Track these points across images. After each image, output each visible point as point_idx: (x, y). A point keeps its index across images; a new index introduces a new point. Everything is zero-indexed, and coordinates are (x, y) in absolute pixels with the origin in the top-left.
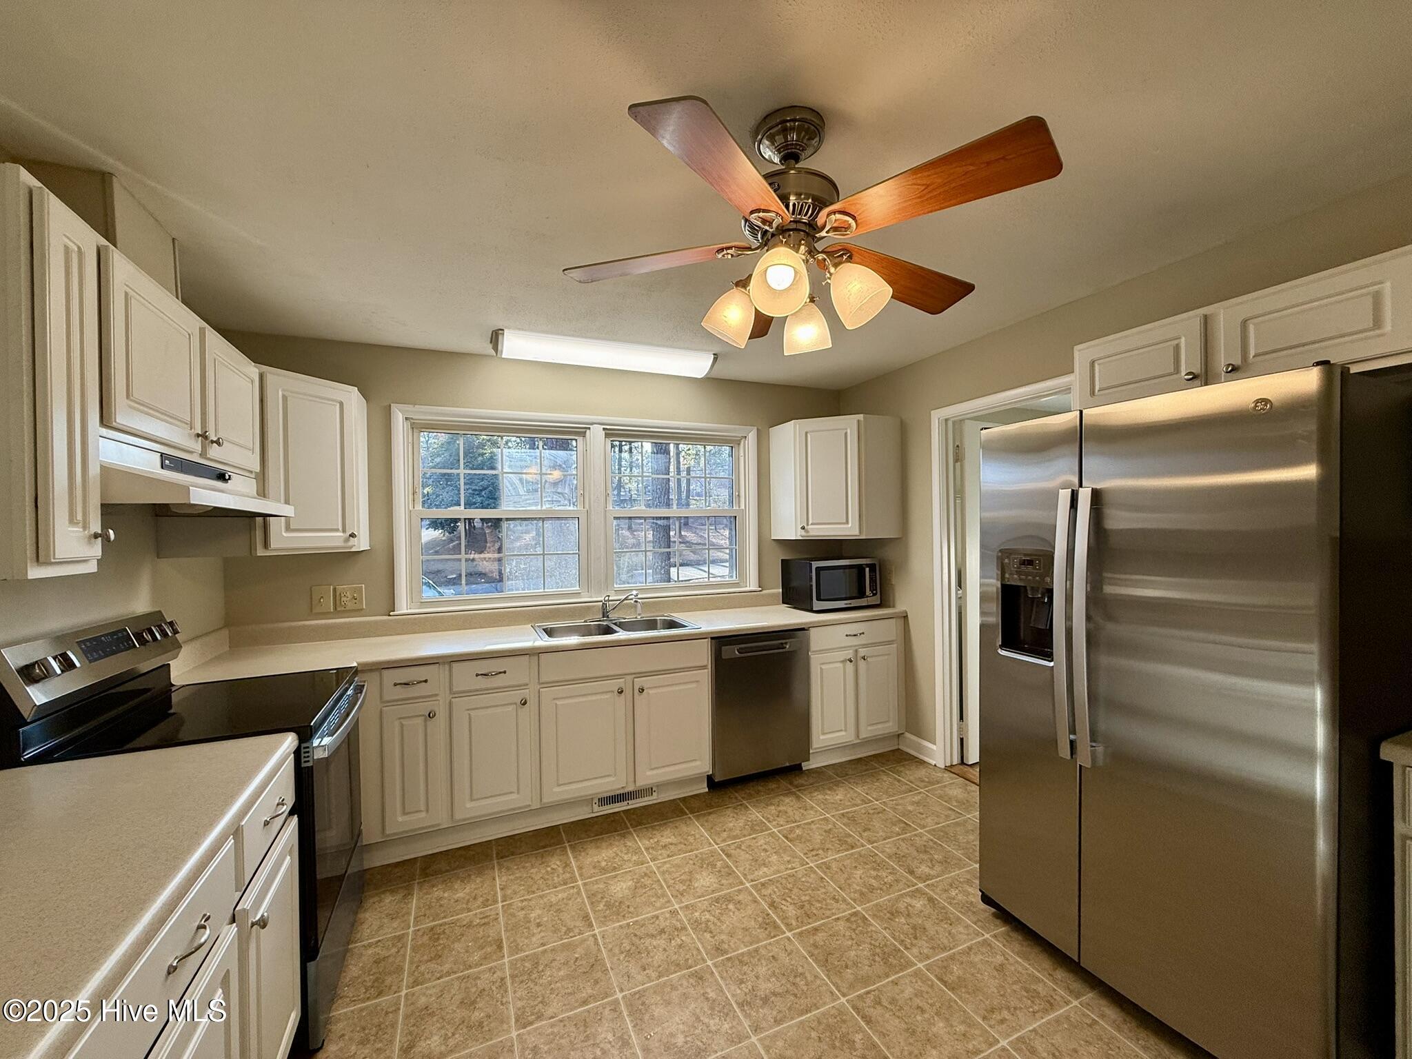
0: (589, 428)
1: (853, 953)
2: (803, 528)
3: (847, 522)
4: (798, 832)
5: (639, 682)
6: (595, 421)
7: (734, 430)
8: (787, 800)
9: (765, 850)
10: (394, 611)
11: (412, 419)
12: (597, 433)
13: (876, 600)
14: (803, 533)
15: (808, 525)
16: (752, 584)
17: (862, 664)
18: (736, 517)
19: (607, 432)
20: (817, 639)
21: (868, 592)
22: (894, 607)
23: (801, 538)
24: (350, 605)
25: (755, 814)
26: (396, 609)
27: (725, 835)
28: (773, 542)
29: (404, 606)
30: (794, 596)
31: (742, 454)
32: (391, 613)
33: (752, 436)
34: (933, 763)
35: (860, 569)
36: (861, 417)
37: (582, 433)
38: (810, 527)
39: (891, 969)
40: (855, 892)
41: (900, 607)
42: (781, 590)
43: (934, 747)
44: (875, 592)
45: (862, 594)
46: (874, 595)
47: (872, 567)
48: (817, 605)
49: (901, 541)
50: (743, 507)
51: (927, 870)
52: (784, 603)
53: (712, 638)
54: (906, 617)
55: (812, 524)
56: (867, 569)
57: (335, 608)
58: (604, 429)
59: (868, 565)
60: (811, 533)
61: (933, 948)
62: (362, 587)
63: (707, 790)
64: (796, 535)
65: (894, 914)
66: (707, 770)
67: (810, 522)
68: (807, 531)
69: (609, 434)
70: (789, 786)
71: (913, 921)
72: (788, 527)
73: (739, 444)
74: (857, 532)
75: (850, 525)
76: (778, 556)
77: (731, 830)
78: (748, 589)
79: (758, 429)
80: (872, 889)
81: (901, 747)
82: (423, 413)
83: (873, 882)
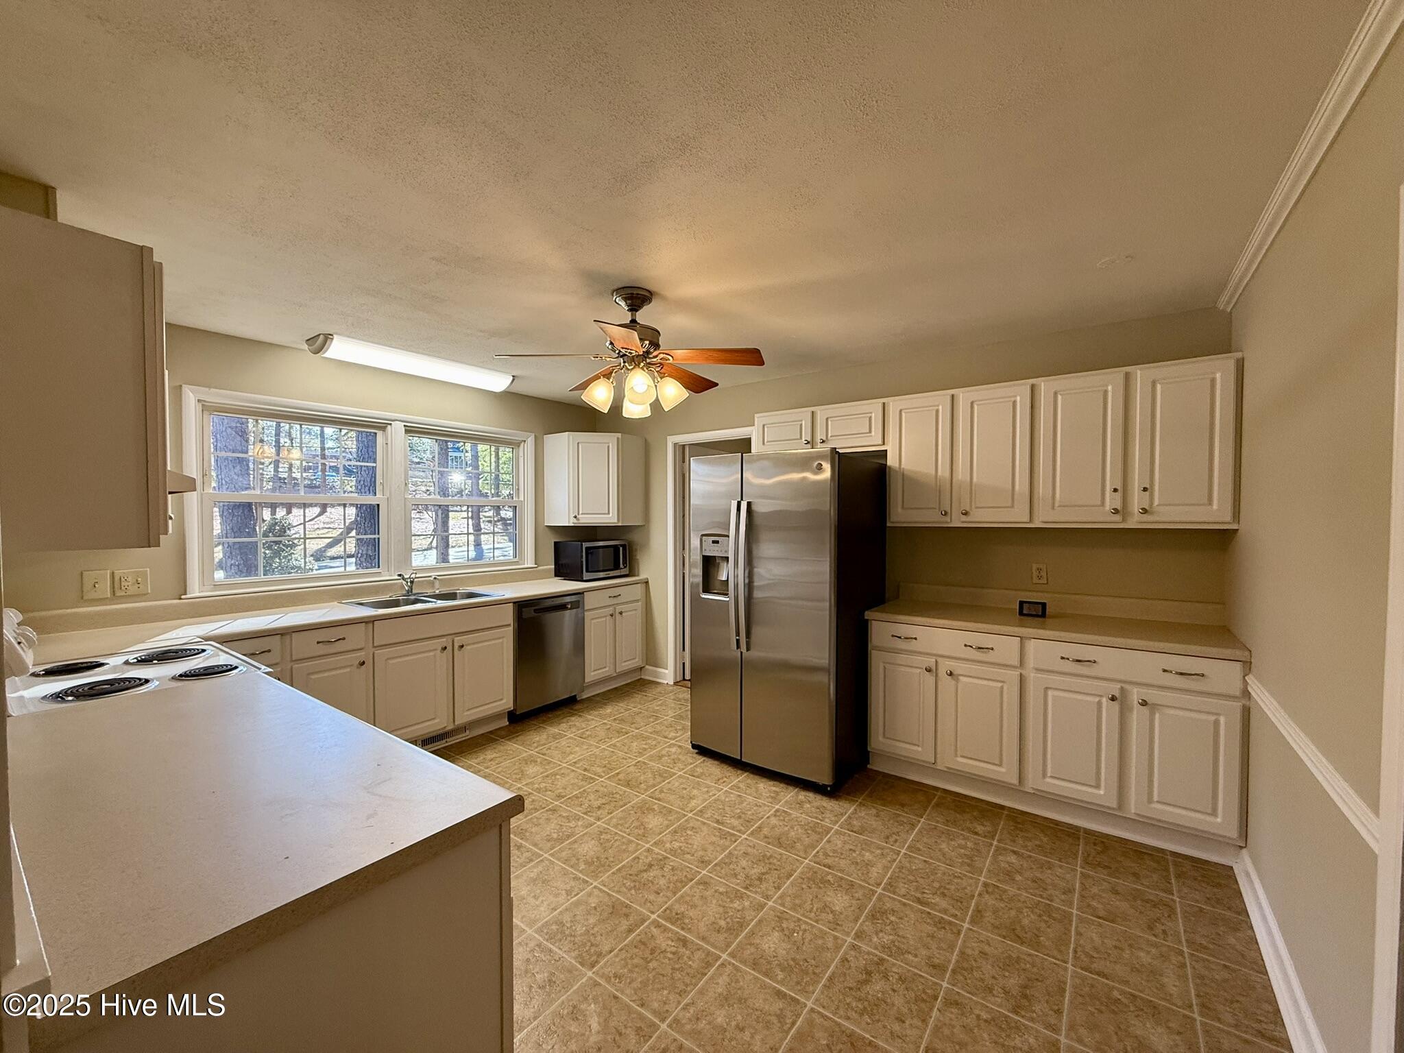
0: (391, 424)
1: (642, 778)
2: (575, 517)
3: (609, 513)
4: (588, 733)
5: (458, 640)
6: (397, 418)
7: (517, 435)
8: (573, 719)
9: (569, 747)
10: (186, 594)
11: (205, 401)
12: (399, 427)
13: (625, 571)
14: (575, 521)
15: (578, 514)
16: (529, 562)
17: (618, 616)
18: (516, 507)
19: (407, 428)
20: (590, 601)
21: (621, 566)
22: (638, 576)
23: (573, 525)
24: (133, 590)
25: (553, 730)
26: (188, 593)
27: (535, 745)
28: (547, 529)
29: (196, 590)
30: (563, 570)
31: (521, 454)
32: (183, 597)
33: (530, 441)
34: (666, 682)
35: (616, 548)
36: (619, 435)
37: (383, 427)
38: (580, 516)
39: (665, 779)
40: (635, 753)
41: (642, 576)
42: (553, 567)
43: (666, 671)
44: (625, 565)
45: (617, 567)
46: (625, 567)
47: (624, 546)
48: (586, 576)
49: (644, 528)
50: (521, 499)
51: (674, 734)
52: (556, 575)
53: (514, 603)
54: (647, 583)
55: (582, 514)
56: (621, 548)
57: (114, 593)
58: (405, 426)
59: (621, 545)
60: (581, 521)
61: (686, 765)
62: (147, 571)
63: (508, 723)
64: (569, 522)
65: (660, 757)
66: (510, 706)
67: (580, 513)
68: (578, 520)
69: (409, 431)
70: (571, 711)
71: (672, 757)
72: (561, 515)
73: (519, 446)
74: (616, 521)
75: (611, 515)
76: (551, 540)
77: (538, 742)
78: (526, 566)
79: (535, 436)
80: (645, 749)
81: (642, 677)
82: (216, 396)
83: (644, 746)
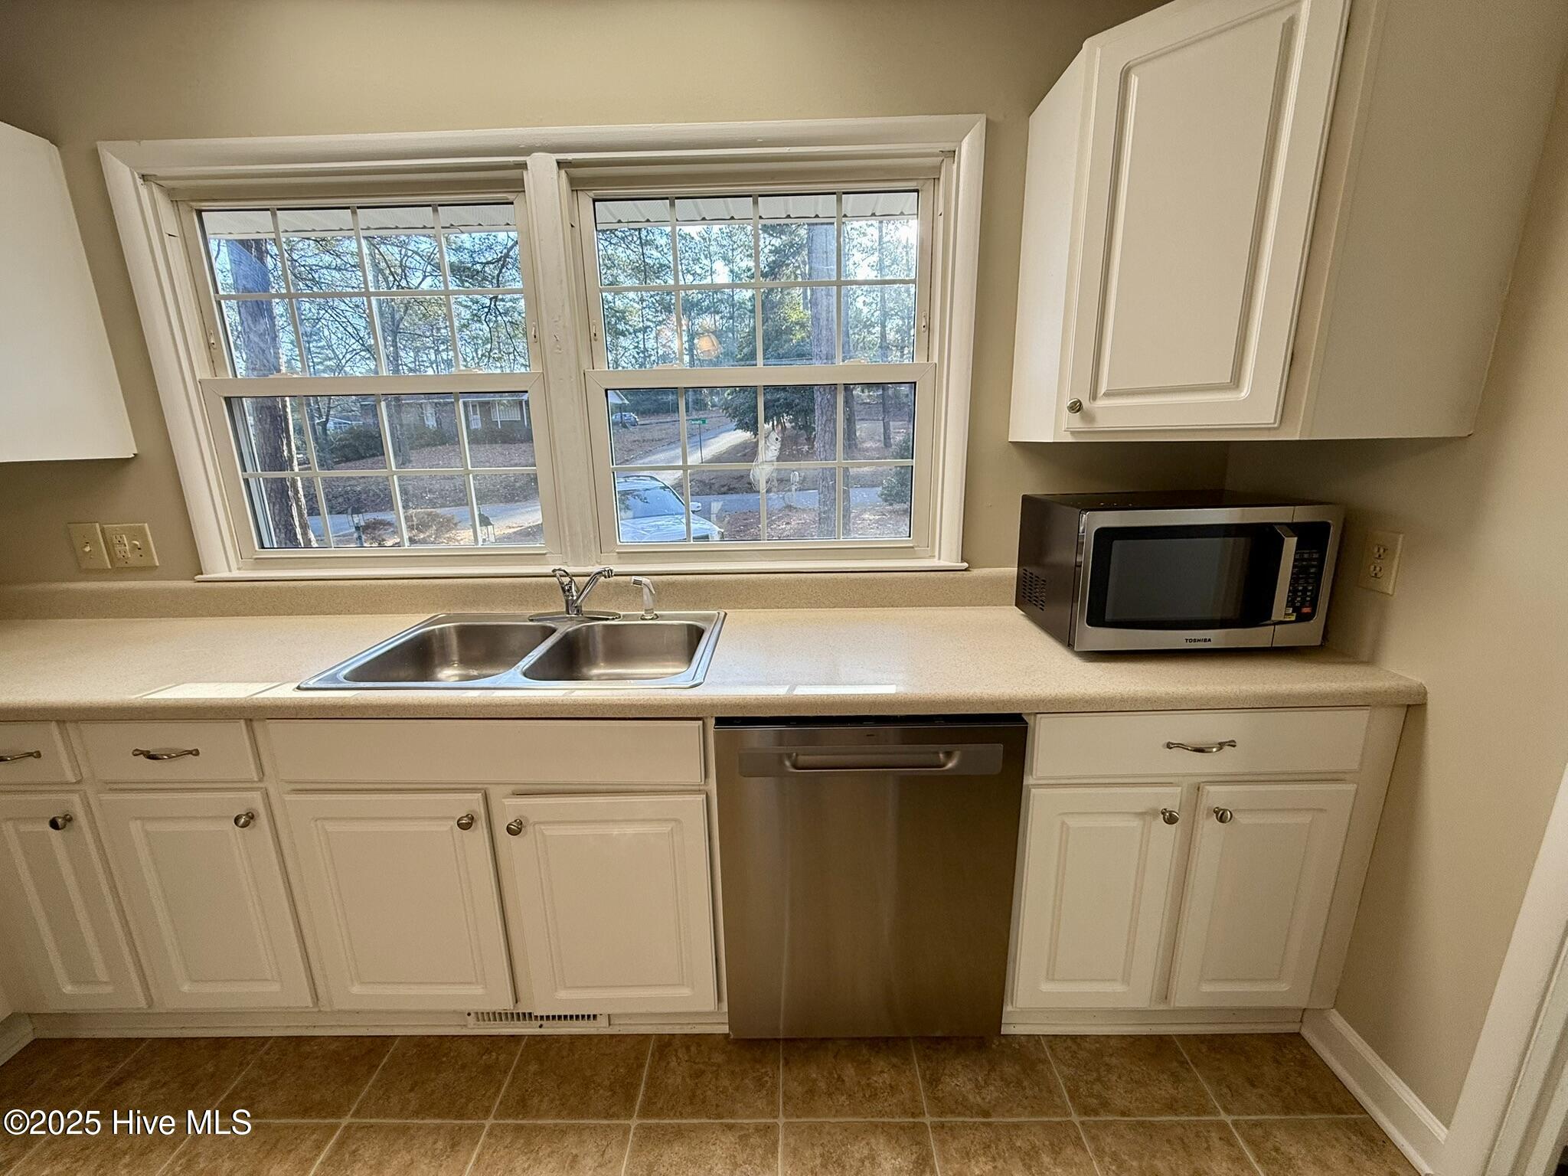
0: (526, 165)
2: (1076, 407)
6: (534, 143)
10: (202, 574)
11: (164, 177)
12: (542, 173)
14: (1076, 421)
15: (1095, 396)
16: (946, 554)
17: (1209, 828)
18: (915, 383)
19: (568, 172)
21: (1281, 610)
23: (1070, 439)
24: (133, 559)
26: (204, 571)
28: (1012, 449)
29: (215, 566)
32: (199, 577)
35: (1263, 539)
37: (514, 181)
38: (1101, 403)
42: (1014, 570)
43: (1441, 1130)
44: (1306, 610)
46: (1302, 618)
47: (1312, 536)
48: (1092, 638)
49: (1464, 450)
50: (936, 357)
52: (1018, 604)
53: (721, 721)
54: (1415, 706)
55: (1107, 395)
56: (1290, 544)
57: (112, 563)
58: (560, 164)
59: (1295, 528)
60: (1097, 426)
62: (144, 529)
64: (1060, 430)
67: (1100, 390)
69: (573, 177)
72: (1044, 405)
73: (938, 178)
74: (1269, 418)
75: (1245, 394)
78: (934, 563)
81: (1309, 1037)
